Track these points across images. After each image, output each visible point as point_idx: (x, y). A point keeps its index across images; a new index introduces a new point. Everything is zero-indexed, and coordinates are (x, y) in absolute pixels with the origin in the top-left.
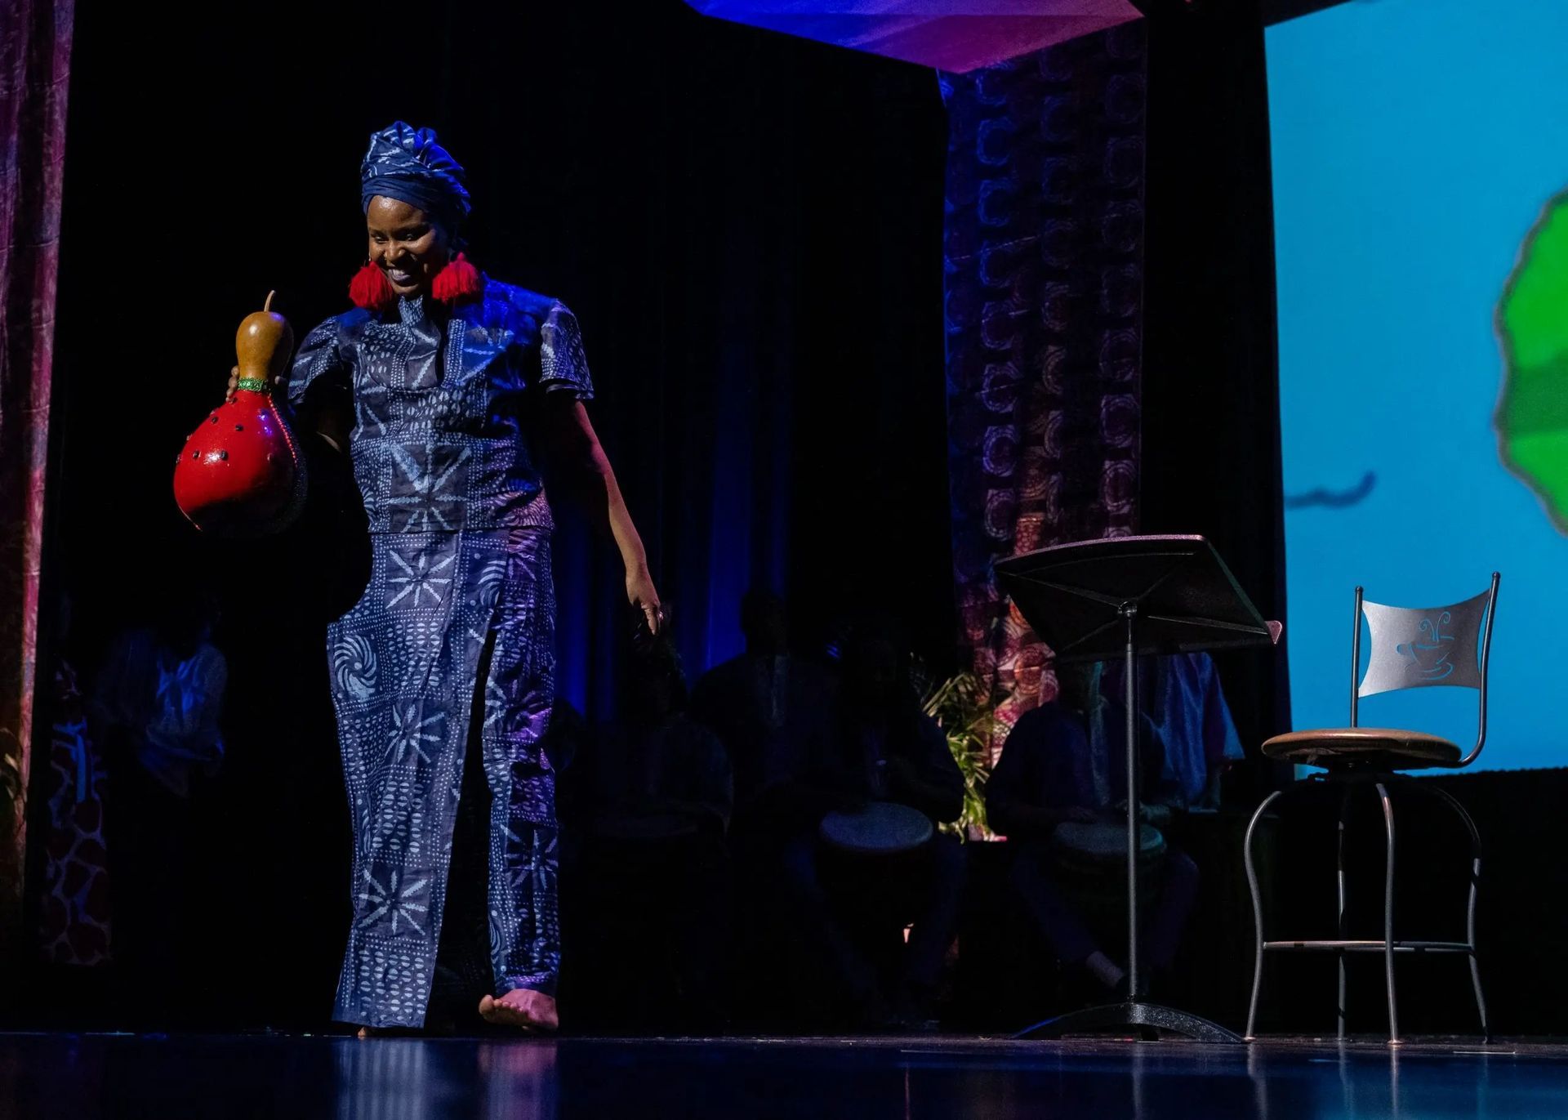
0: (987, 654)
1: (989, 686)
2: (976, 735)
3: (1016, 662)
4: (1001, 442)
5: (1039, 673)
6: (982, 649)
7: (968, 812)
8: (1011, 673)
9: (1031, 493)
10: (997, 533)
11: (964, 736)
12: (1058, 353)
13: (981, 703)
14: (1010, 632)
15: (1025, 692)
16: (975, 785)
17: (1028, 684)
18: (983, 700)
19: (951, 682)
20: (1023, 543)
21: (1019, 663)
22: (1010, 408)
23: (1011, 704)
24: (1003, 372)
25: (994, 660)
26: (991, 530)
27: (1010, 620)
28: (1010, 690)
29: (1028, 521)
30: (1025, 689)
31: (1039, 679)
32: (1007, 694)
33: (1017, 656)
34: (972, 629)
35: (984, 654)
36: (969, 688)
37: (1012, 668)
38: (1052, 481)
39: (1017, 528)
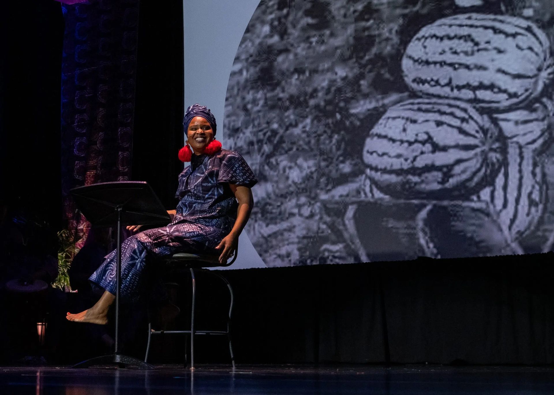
0: (73, 223)
1: (74, 234)
2: (68, 253)
3: (84, 225)
4: (81, 143)
6: (72, 221)
7: (64, 281)
8: (82, 230)
9: (91, 163)
10: (78, 177)
11: (64, 253)
12: (103, 111)
13: (70, 241)
16: (67, 271)
18: (71, 240)
19: (60, 233)
20: (88, 181)
21: (85, 226)
22: (84, 131)
23: (82, 241)
24: (83, 117)
25: (76, 225)
26: (76, 176)
28: (81, 236)
29: (90, 173)
32: (80, 238)
33: (84, 224)
34: (68, 213)
36: (66, 235)
37: (82, 228)
38: (99, 159)
39: (86, 176)
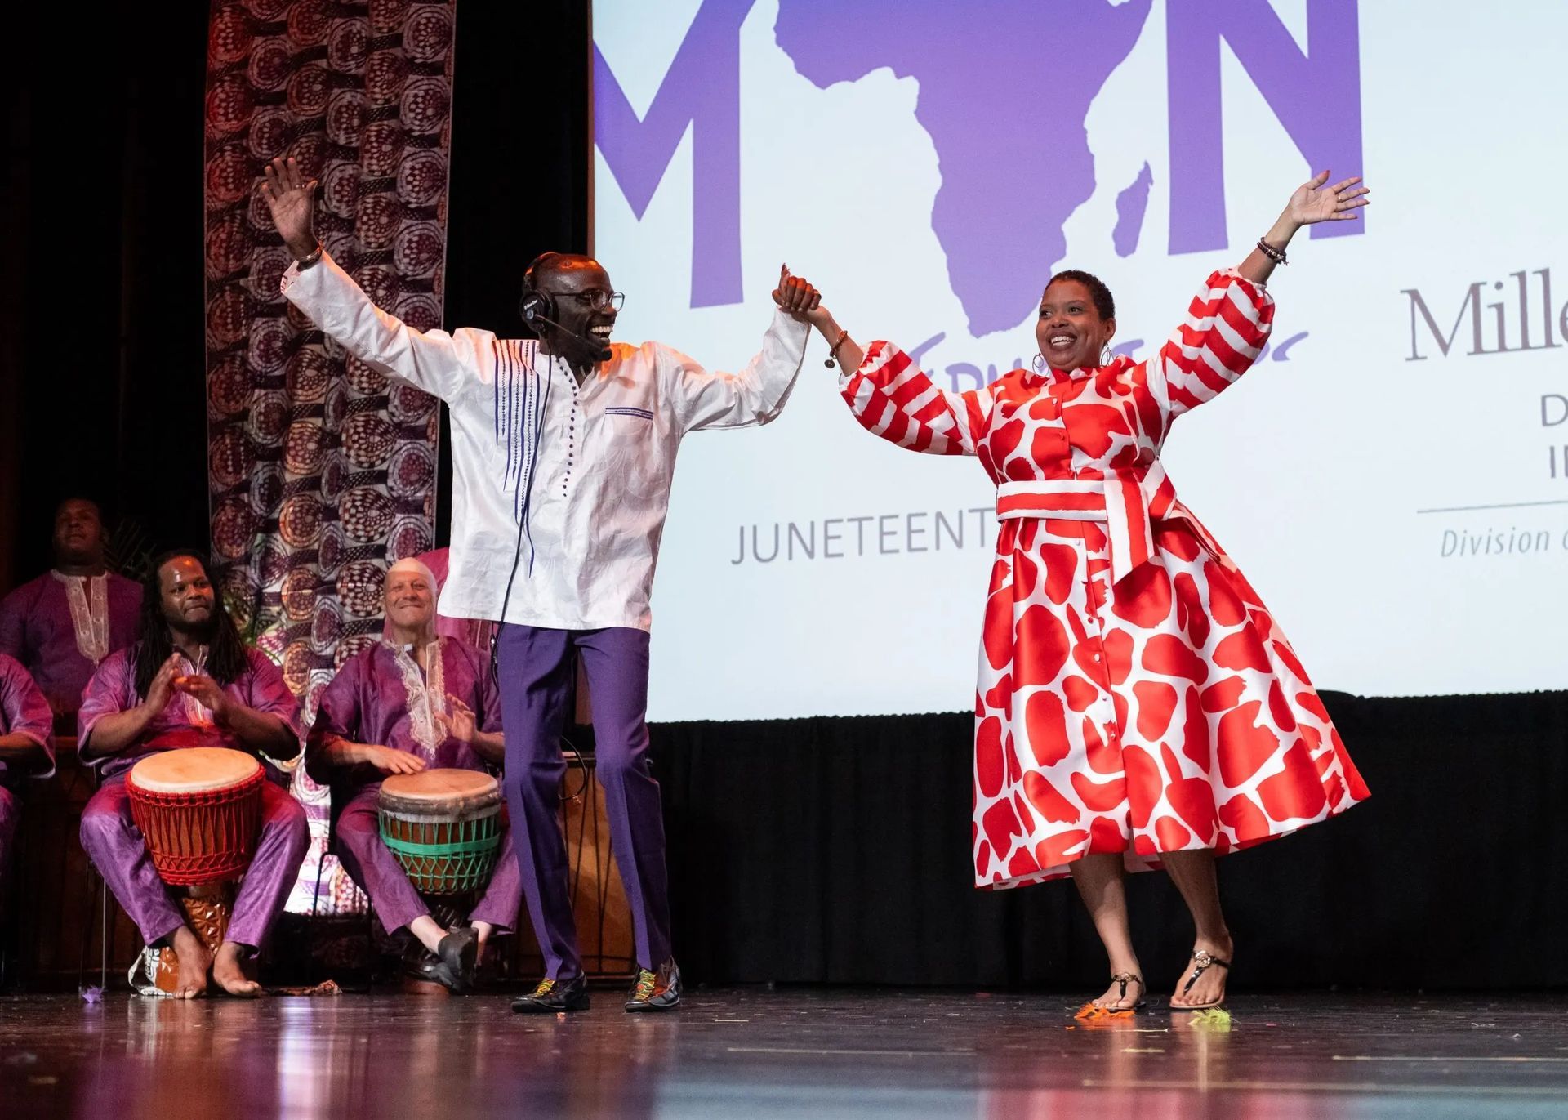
0: (248, 573)
3: (285, 583)
4: (270, 337)
5: (312, 598)
6: (242, 568)
8: (278, 597)
9: (306, 396)
10: (264, 439)
12: (343, 241)
14: (278, 550)
15: (294, 617)
17: (298, 608)
20: (297, 451)
21: (287, 585)
23: (277, 630)
24: (275, 258)
25: (257, 581)
26: (256, 434)
27: (279, 537)
28: (276, 614)
29: (302, 427)
30: (294, 614)
31: (313, 604)
33: (286, 577)
34: (231, 545)
35: (245, 574)
37: (278, 590)
38: (332, 385)
39: (291, 435)
